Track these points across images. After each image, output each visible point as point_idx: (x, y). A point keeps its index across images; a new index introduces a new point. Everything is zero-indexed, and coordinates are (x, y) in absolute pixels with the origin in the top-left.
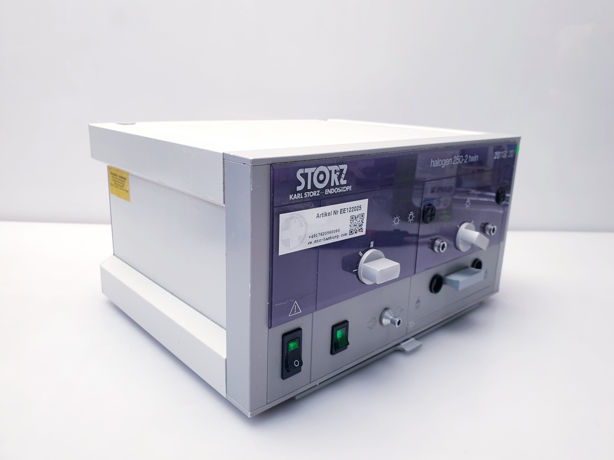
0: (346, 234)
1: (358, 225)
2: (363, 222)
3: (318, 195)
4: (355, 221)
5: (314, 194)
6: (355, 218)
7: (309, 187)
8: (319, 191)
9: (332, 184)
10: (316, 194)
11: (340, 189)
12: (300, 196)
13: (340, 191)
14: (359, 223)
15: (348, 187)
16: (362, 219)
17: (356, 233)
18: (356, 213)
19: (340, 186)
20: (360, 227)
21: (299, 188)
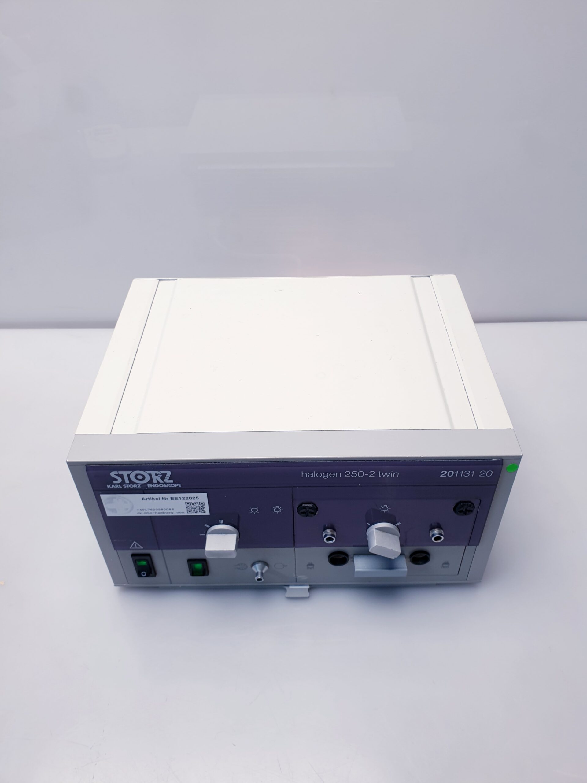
0: (183, 513)
1: (197, 508)
2: (204, 507)
3: (139, 487)
4: (193, 506)
5: (135, 486)
6: (191, 504)
7: (127, 481)
8: (140, 485)
9: (155, 481)
10: (138, 486)
11: (166, 485)
12: (119, 486)
13: (166, 486)
14: (199, 507)
15: (176, 484)
16: (201, 505)
17: (196, 512)
18: (193, 501)
19: (165, 483)
20: (200, 510)
21: (115, 482)
